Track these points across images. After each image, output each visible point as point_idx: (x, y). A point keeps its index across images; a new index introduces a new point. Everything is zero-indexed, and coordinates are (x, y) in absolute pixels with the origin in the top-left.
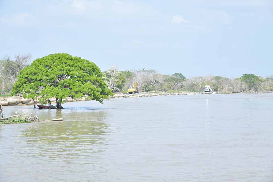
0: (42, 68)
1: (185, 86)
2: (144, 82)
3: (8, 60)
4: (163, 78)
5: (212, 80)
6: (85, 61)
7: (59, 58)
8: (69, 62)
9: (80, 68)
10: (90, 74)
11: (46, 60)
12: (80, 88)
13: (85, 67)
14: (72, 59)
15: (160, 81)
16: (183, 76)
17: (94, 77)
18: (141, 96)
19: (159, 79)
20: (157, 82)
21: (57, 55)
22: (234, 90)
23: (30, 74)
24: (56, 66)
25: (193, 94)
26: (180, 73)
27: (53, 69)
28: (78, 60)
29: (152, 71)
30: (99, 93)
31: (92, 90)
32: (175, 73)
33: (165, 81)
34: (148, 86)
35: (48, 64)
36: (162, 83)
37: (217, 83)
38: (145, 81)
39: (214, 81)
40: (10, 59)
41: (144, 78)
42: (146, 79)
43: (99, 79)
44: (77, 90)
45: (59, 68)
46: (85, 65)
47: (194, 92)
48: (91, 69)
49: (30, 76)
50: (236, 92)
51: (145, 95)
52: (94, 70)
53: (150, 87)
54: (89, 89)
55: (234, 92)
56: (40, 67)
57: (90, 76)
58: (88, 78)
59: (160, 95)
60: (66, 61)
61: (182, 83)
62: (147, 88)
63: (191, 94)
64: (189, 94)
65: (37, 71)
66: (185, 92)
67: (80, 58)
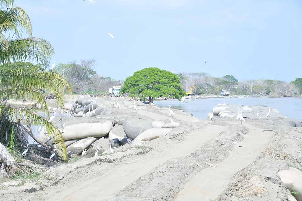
0: (142, 77)
1: (237, 89)
2: (195, 85)
3: (74, 64)
4: (214, 81)
5: (264, 83)
6: (169, 73)
7: (153, 71)
8: (159, 73)
9: (167, 77)
10: (173, 81)
11: (144, 72)
12: (167, 91)
13: (169, 77)
14: (161, 72)
15: (211, 84)
16: (235, 78)
17: (175, 83)
18: (197, 97)
19: (210, 82)
20: (209, 85)
21: (151, 69)
22: (285, 94)
23: (134, 81)
24: (151, 76)
25: (244, 97)
26: (232, 76)
27: (149, 78)
28: (165, 72)
29: (204, 74)
30: (178, 94)
31: (174, 92)
32: (227, 76)
33: (216, 84)
34: (200, 89)
35: (146, 75)
36: (213, 86)
37: (269, 86)
38: (197, 84)
39: (266, 85)
40: (76, 63)
41: (195, 81)
42: (198, 81)
43: (178, 85)
44: (165, 92)
45: (153, 77)
46: (170, 75)
47: (245, 95)
48: (173, 78)
49: (134, 83)
50: (287, 95)
51: (201, 97)
52: (175, 79)
53: (201, 90)
54: (172, 91)
55: (285, 96)
56: (141, 77)
57: (173, 83)
58: (171, 84)
59: (213, 97)
60: (157, 73)
61: (233, 87)
62: (199, 91)
63: (242, 97)
64: (240, 97)
65: (138, 79)
66: (236, 96)
67: (166, 71)
